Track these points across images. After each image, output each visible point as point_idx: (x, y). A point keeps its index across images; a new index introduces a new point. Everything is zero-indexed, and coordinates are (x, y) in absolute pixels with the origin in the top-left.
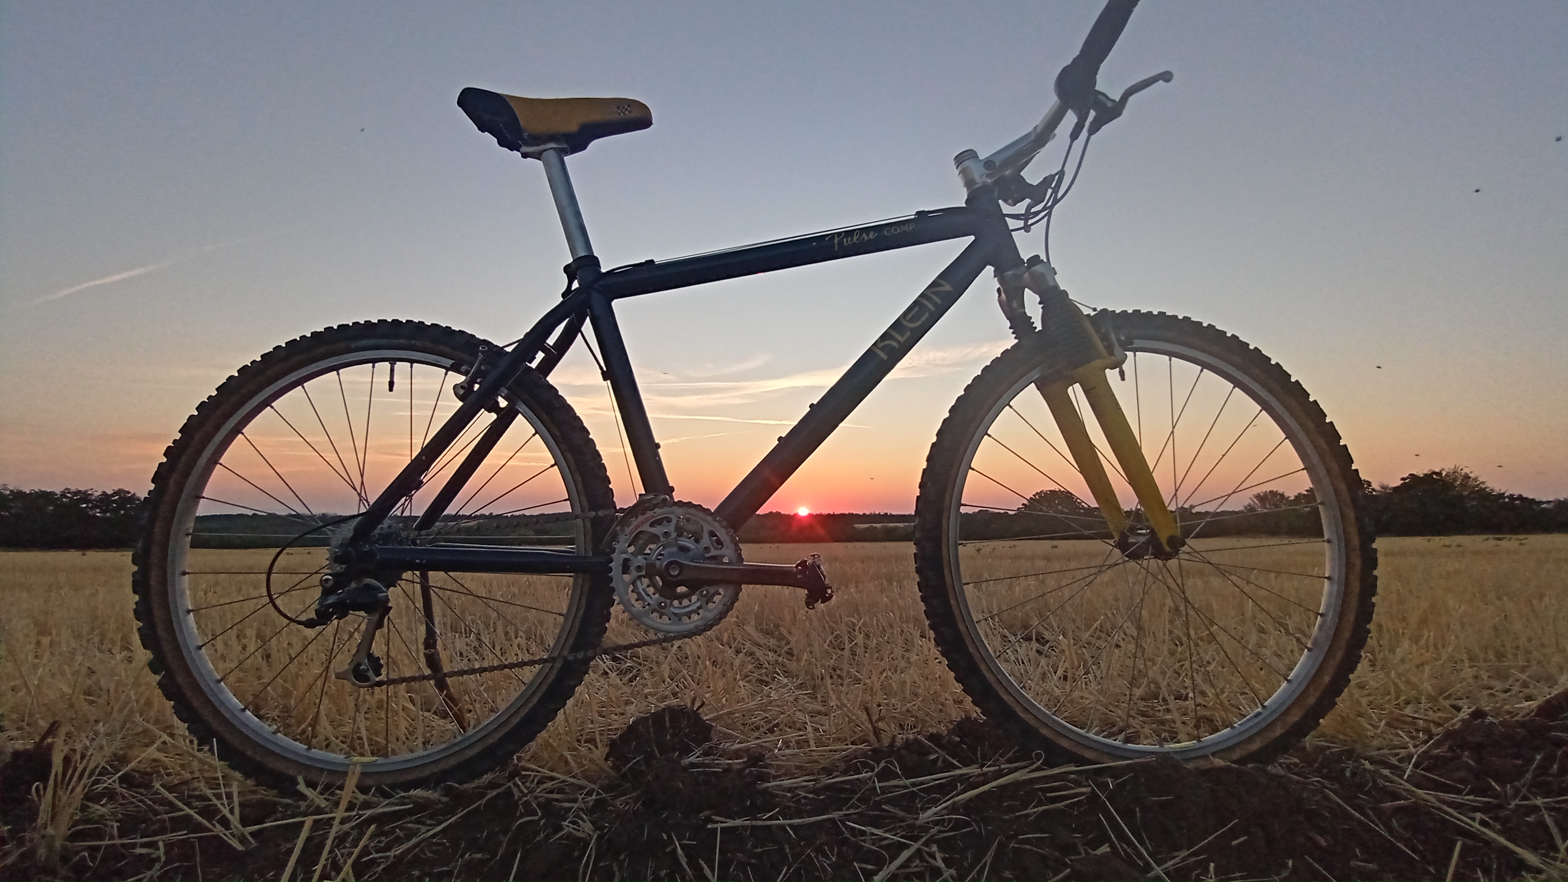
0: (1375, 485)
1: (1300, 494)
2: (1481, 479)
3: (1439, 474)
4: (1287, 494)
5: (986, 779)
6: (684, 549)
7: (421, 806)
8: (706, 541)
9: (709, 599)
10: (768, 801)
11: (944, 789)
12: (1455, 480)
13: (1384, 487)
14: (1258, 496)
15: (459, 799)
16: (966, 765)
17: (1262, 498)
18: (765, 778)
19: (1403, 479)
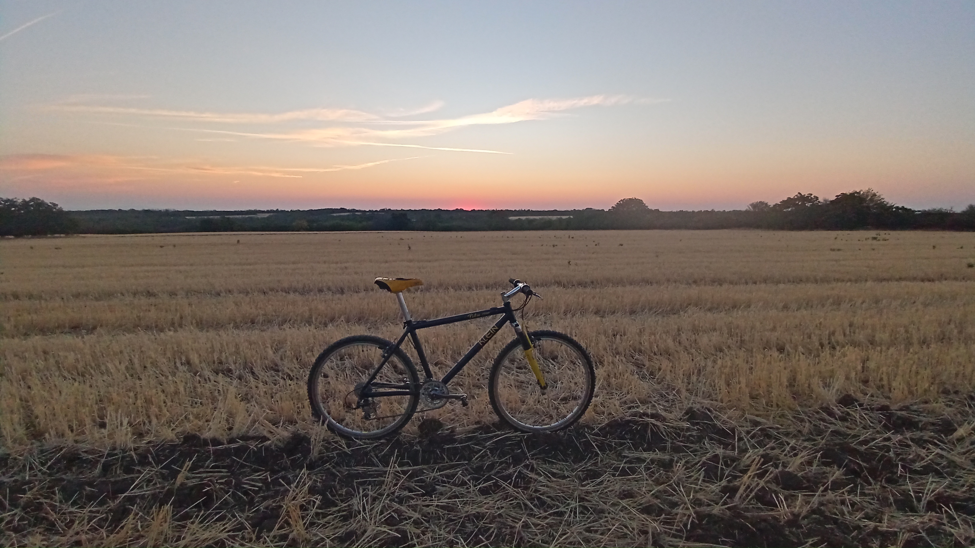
0: (821, 199)
1: (777, 204)
2: (882, 197)
3: (859, 193)
4: (769, 204)
5: (502, 435)
6: (436, 390)
7: (382, 443)
8: (441, 389)
9: (442, 400)
10: (455, 441)
11: (491, 438)
12: (867, 196)
13: (825, 200)
14: (752, 205)
15: (389, 441)
16: (499, 431)
17: (754, 206)
18: (455, 435)
19: (837, 196)
